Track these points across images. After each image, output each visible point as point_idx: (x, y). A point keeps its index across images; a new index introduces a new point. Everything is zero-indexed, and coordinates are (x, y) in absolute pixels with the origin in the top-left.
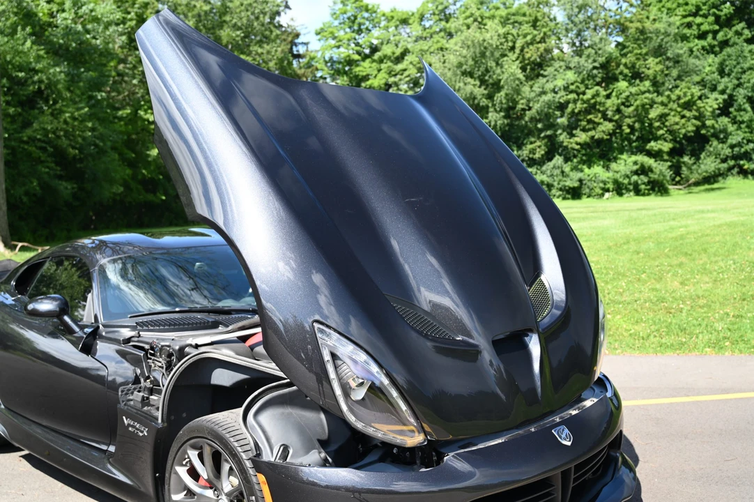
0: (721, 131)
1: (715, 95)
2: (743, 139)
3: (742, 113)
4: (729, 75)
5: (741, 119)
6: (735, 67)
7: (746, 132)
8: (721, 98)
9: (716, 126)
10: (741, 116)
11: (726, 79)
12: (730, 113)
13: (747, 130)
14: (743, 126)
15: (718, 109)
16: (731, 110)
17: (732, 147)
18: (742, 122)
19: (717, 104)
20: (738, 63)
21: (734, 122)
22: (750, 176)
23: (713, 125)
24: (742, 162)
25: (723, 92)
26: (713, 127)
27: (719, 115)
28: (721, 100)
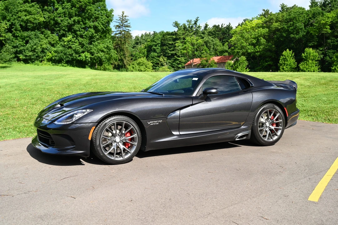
0: (9, 40)
1: (6, 21)
2: (19, 44)
3: (18, 32)
4: (11, 13)
5: (18, 35)
6: (14, 9)
7: (20, 41)
8: (9, 23)
9: (6, 36)
10: (17, 33)
11: (11, 15)
12: (13, 31)
13: (20, 40)
14: (18, 38)
15: (7, 29)
16: (13, 30)
17: (14, 47)
18: (18, 36)
19: (7, 26)
20: (15, 8)
21: (14, 35)
22: (22, 62)
23: (5, 36)
24: (19, 55)
25: (9, 21)
26: (5, 37)
27: (7, 32)
28: (8, 25)
